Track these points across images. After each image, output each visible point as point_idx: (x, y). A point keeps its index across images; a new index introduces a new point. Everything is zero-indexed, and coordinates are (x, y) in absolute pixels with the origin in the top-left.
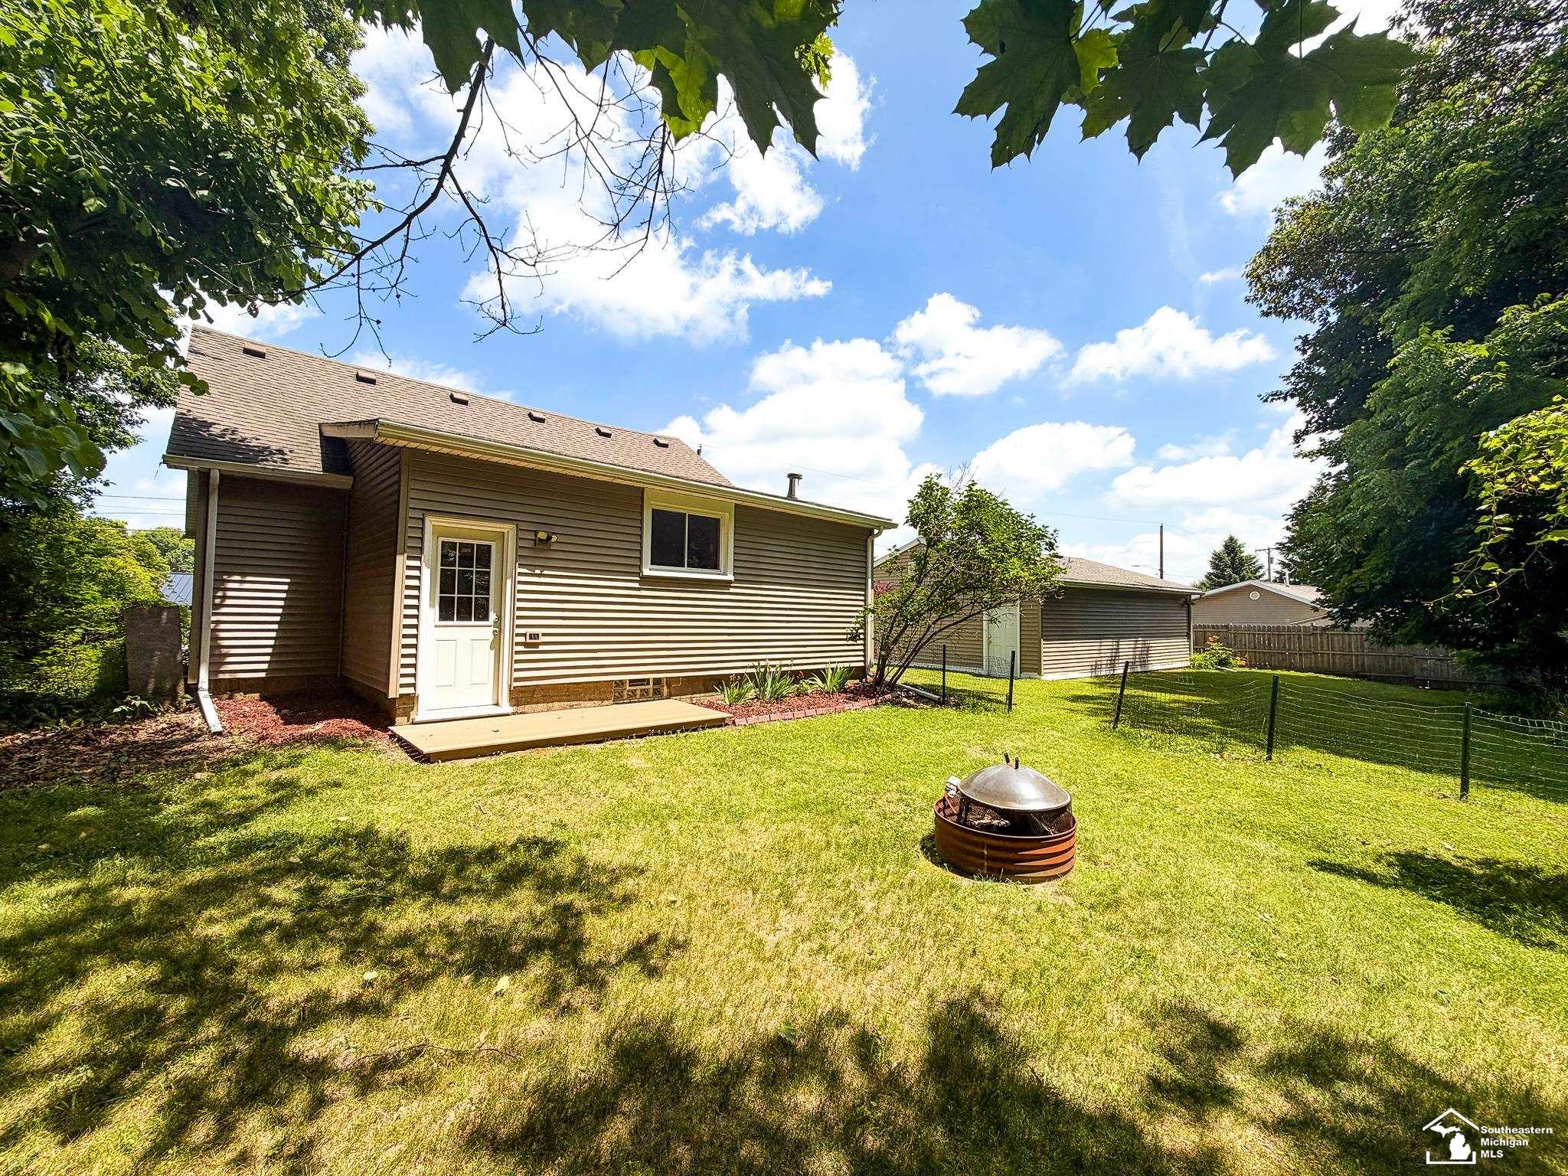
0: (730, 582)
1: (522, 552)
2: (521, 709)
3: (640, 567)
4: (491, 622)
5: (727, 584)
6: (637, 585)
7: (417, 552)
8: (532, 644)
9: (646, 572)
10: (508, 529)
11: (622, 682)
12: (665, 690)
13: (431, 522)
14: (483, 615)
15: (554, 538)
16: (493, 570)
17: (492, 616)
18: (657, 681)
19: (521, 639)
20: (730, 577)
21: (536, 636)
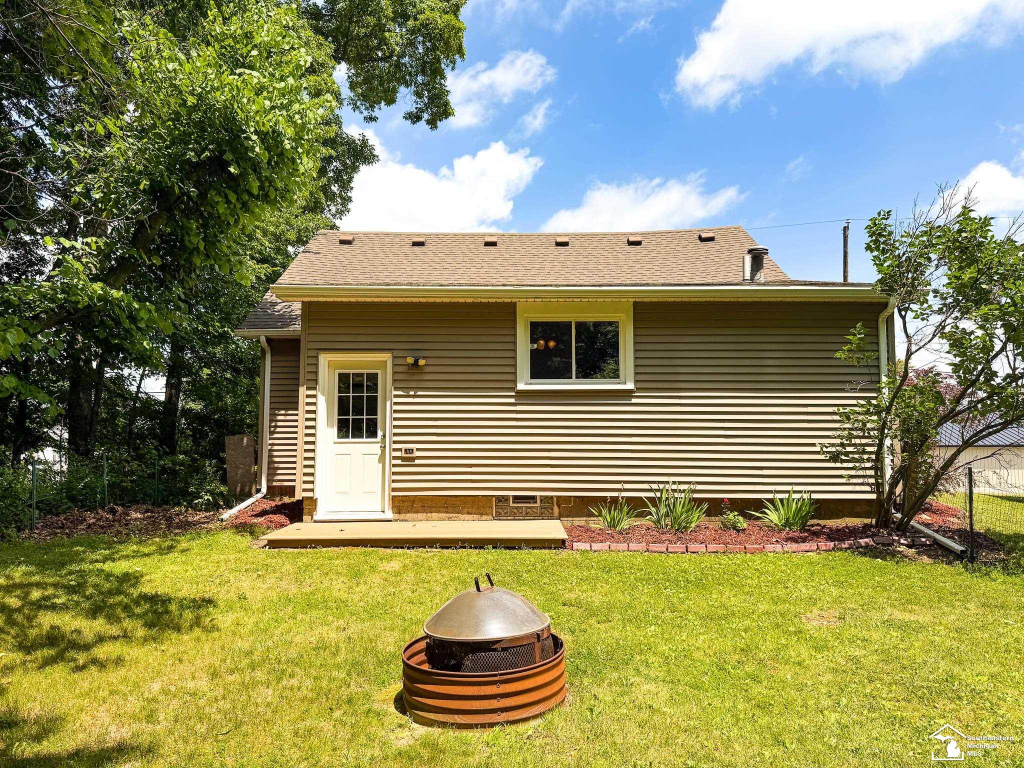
0: (631, 391)
1: (398, 377)
2: (402, 516)
3: (515, 381)
4: (379, 438)
5: (627, 394)
6: (512, 400)
7: (313, 383)
8: (408, 459)
9: (521, 386)
10: (386, 357)
11: (506, 498)
12: (556, 510)
13: (324, 359)
14: (372, 433)
15: (422, 362)
16: (380, 394)
17: (380, 433)
18: (544, 499)
19: (398, 454)
20: (630, 386)
21: (410, 451)
